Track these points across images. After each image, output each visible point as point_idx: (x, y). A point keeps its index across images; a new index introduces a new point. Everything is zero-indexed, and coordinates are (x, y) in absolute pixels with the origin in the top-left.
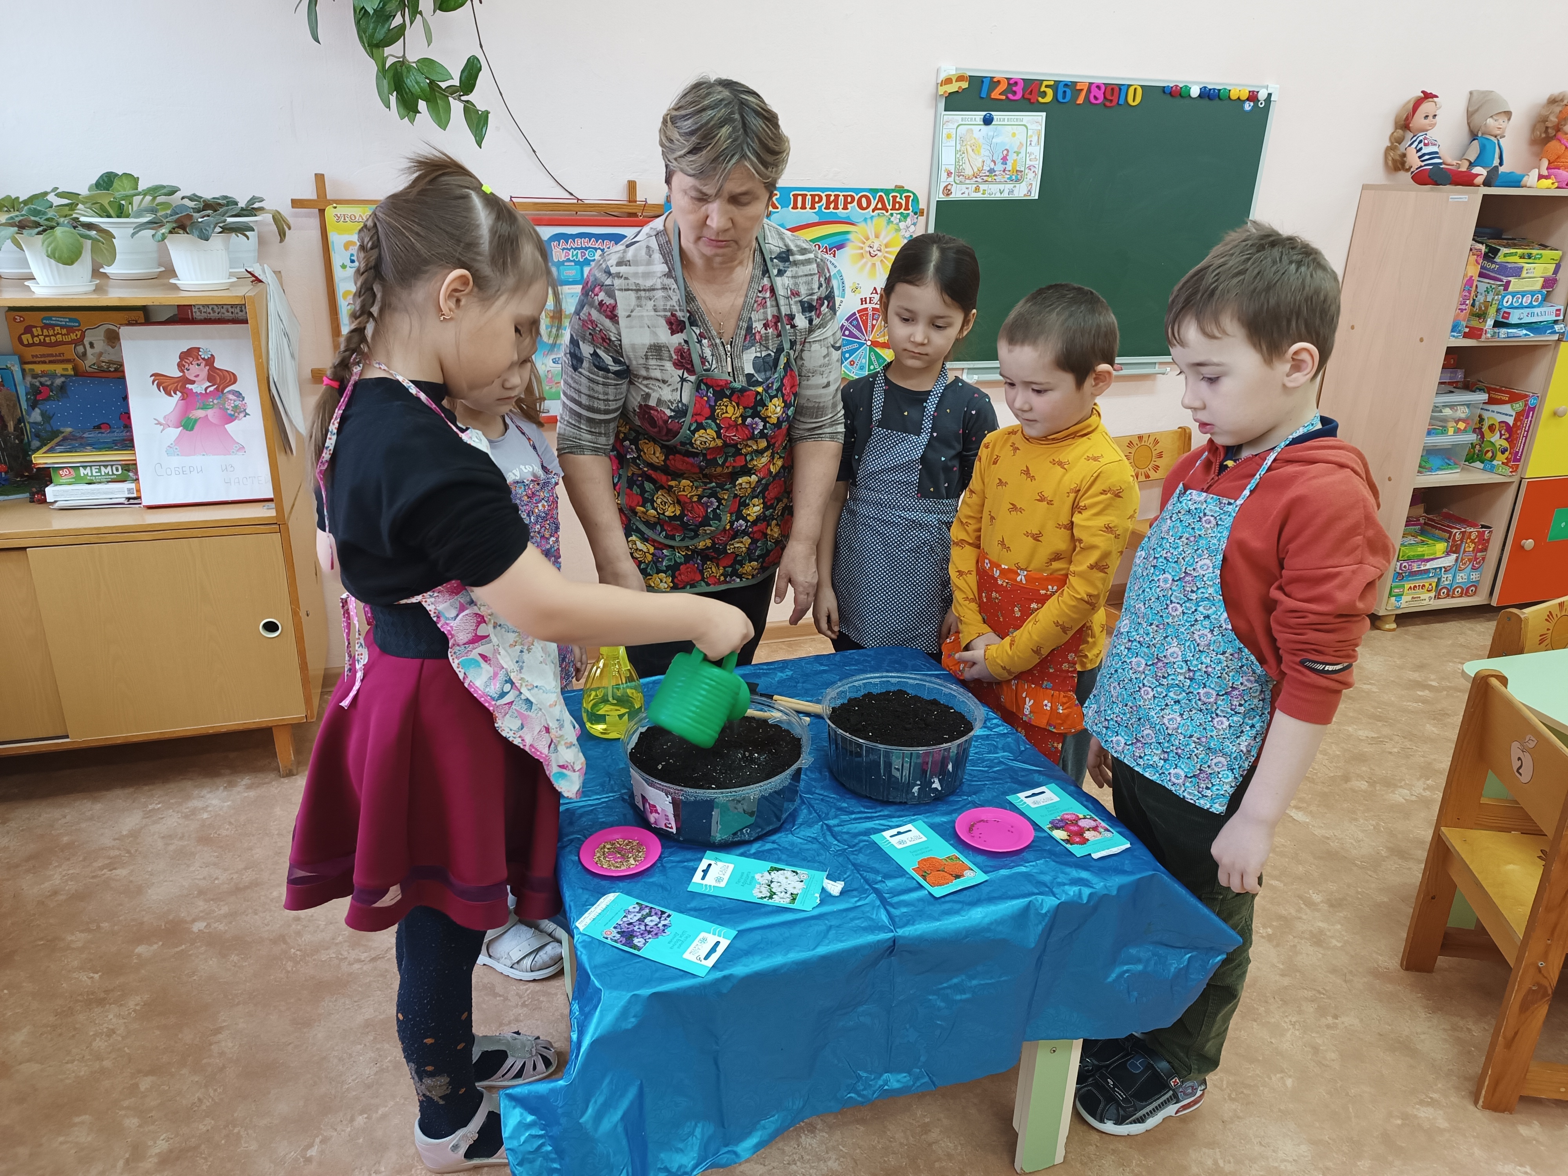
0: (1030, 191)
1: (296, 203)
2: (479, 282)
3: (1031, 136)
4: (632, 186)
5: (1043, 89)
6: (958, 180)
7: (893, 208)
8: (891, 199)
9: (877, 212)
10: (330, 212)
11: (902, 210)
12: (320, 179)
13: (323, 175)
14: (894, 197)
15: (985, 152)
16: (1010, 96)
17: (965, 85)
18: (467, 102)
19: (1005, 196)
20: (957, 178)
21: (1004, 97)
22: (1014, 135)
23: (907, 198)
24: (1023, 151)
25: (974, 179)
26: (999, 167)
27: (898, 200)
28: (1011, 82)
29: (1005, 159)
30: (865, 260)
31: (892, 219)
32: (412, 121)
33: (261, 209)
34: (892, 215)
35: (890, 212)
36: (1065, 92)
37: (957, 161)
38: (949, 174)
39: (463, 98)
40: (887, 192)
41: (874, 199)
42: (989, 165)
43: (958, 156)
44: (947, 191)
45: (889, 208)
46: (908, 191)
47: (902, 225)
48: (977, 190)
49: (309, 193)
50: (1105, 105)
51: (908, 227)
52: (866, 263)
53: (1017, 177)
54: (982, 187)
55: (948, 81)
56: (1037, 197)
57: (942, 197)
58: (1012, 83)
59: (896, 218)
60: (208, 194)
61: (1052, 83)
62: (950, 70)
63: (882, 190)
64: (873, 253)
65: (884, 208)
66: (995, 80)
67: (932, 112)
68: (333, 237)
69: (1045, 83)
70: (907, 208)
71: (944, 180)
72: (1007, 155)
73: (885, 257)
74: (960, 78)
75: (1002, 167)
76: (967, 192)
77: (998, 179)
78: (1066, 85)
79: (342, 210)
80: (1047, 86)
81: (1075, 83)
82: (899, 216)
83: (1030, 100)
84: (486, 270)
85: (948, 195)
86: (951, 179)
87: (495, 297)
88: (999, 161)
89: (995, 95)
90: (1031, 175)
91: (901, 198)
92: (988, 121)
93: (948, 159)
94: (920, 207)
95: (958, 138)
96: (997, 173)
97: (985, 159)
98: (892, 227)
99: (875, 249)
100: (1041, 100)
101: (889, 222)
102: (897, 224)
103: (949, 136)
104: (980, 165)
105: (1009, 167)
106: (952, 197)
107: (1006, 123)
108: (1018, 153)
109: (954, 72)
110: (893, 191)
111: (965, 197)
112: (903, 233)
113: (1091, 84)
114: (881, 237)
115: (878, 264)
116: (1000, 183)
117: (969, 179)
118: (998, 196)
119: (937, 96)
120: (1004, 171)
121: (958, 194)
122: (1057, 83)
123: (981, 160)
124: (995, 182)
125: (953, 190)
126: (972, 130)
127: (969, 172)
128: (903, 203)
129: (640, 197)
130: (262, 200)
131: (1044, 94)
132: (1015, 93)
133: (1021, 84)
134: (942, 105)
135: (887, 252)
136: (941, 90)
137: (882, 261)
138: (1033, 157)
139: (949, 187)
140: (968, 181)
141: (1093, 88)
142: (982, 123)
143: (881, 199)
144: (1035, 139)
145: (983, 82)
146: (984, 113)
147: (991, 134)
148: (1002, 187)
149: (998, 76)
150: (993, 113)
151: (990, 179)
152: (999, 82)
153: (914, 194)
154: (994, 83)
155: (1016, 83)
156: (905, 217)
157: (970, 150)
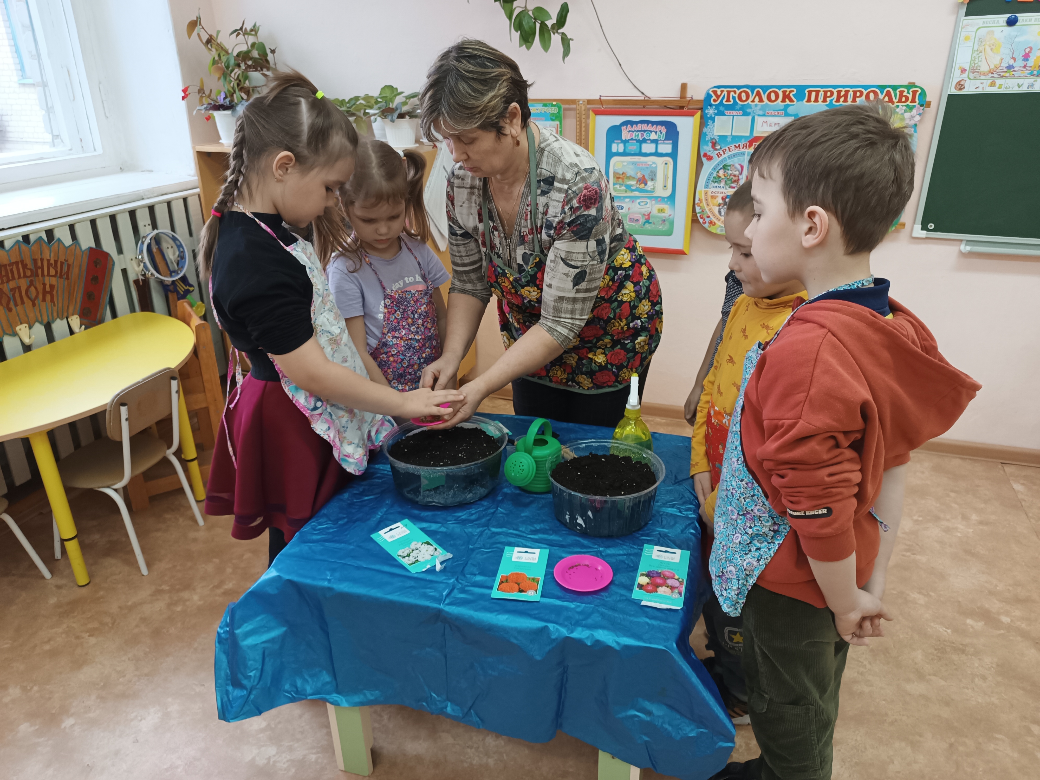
2: (300, 159)
4: (684, 87)
6: (972, 76)
7: (900, 101)
8: (898, 93)
11: (908, 103)
14: (901, 92)
15: (1005, 51)
18: (562, 33)
19: (1024, 89)
20: (971, 74)
23: (914, 93)
25: (990, 75)
26: (1019, 63)
27: (905, 94)
29: (1026, 57)
32: (529, 48)
34: (898, 106)
35: (896, 104)
37: (973, 60)
38: (963, 71)
39: (559, 31)
40: (895, 88)
41: (882, 93)
42: (1008, 61)
43: (974, 55)
44: (960, 86)
45: (895, 101)
46: (916, 87)
47: (907, 115)
51: (912, 117)
54: (998, 82)
57: (954, 91)
59: (901, 108)
63: (890, 86)
65: (891, 101)
67: (953, 18)
70: (913, 101)
71: (957, 76)
72: (1030, 52)
75: (1022, 64)
76: (981, 86)
77: (1017, 74)
82: (904, 108)
84: (305, 152)
85: (960, 89)
86: (965, 76)
87: (310, 169)
88: (1020, 58)
91: (908, 93)
92: (1011, 23)
93: (964, 58)
94: (929, 100)
95: (977, 39)
96: (1015, 69)
97: (1004, 56)
102: (902, 114)
103: (967, 38)
104: (998, 62)
105: (1031, 62)
106: (965, 91)
107: (1033, 22)
110: (903, 86)
111: (980, 91)
112: (907, 121)
116: (1019, 77)
117: (984, 74)
118: (1016, 90)
119: (959, 4)
120: (1025, 67)
121: (970, 88)
123: (999, 58)
124: (1014, 77)
125: (966, 85)
126: (993, 32)
127: (984, 68)
128: (910, 96)
129: (689, 95)
134: (963, 11)
140: (982, 77)
142: (1005, 24)
143: (888, 94)
146: (1009, 15)
147: (1014, 34)
148: (1020, 81)
150: (1017, 15)
151: (1007, 75)
153: (922, 89)
156: (911, 109)
157: (988, 49)
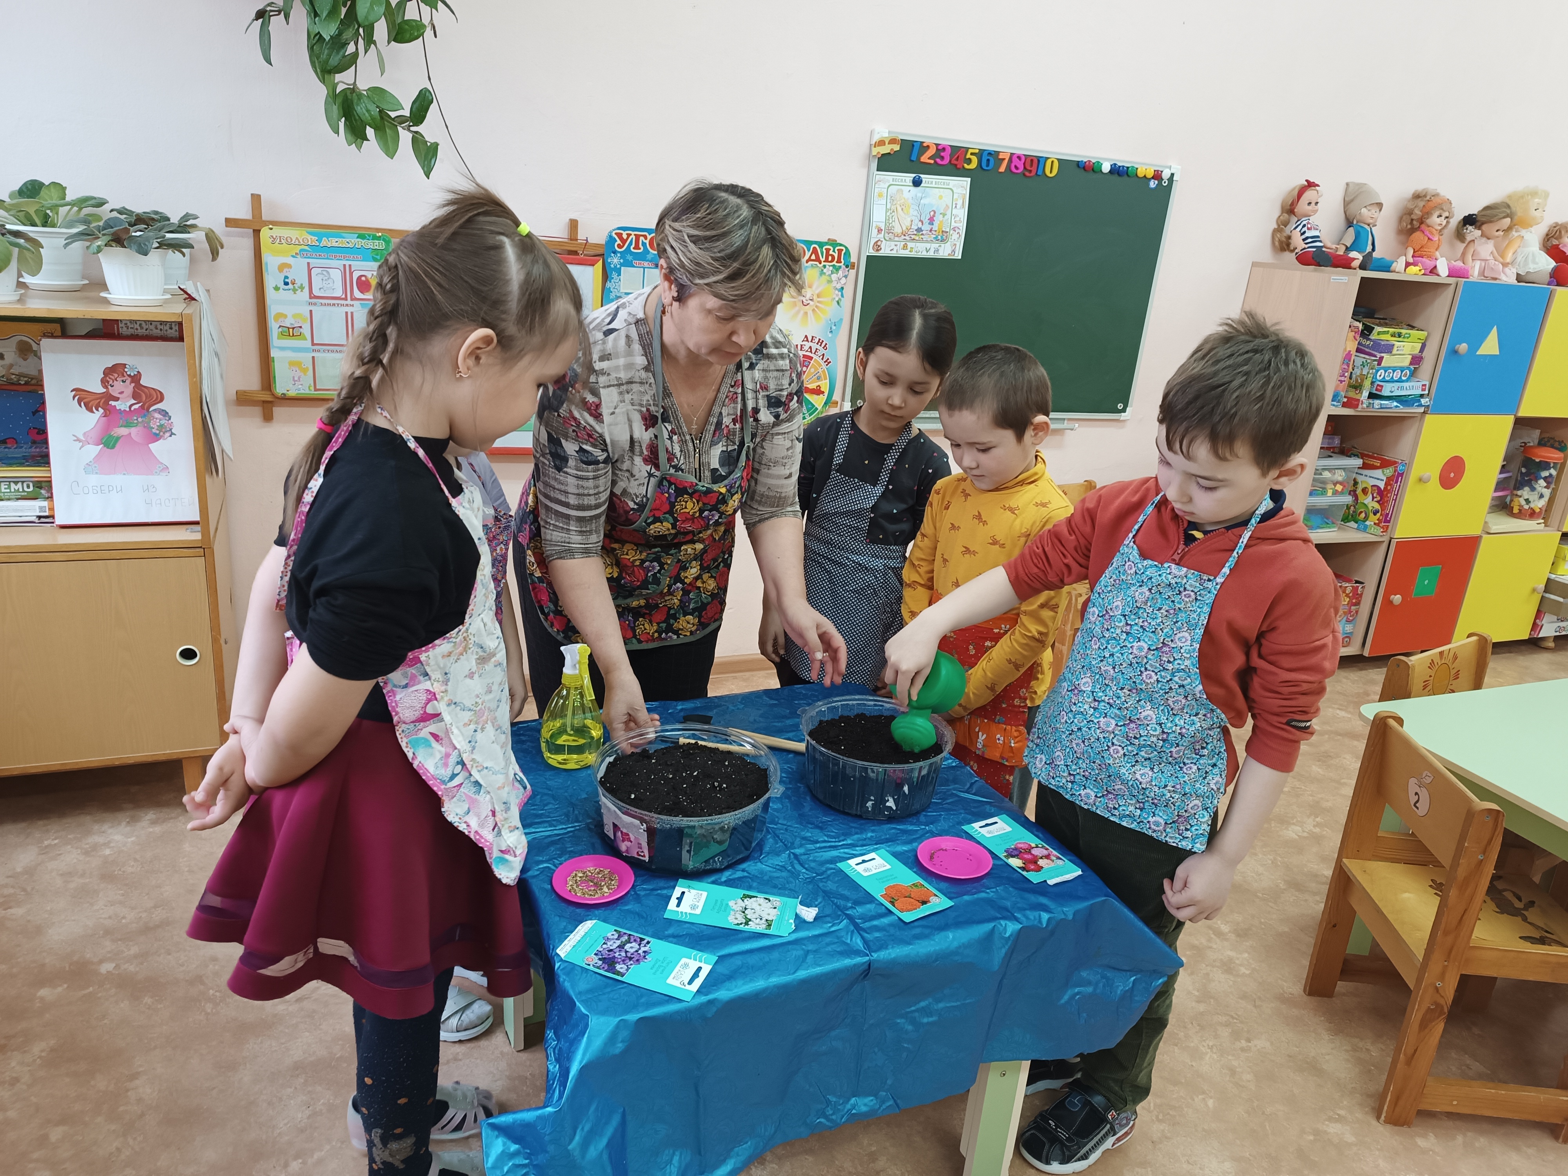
0: (954, 251)
1: (230, 222)
2: (504, 342)
3: (957, 200)
4: (573, 225)
5: (968, 156)
6: (887, 237)
7: (826, 260)
8: (825, 251)
9: (810, 263)
10: (265, 233)
11: (834, 263)
12: (256, 199)
13: (259, 196)
14: (828, 250)
15: (913, 212)
16: (938, 160)
17: (897, 148)
18: (416, 132)
19: (931, 254)
20: (886, 235)
21: (932, 162)
22: (941, 197)
23: (840, 251)
24: (949, 213)
25: (903, 237)
26: (926, 227)
27: (831, 252)
28: (940, 147)
29: (931, 220)
30: (797, 308)
31: (825, 270)
32: (359, 148)
33: (194, 226)
34: (825, 266)
35: (823, 263)
36: (988, 160)
37: (887, 220)
38: (880, 231)
39: (412, 129)
40: (821, 245)
41: (809, 250)
42: (916, 224)
43: (888, 214)
44: (877, 247)
45: (823, 260)
46: (841, 245)
47: (834, 277)
48: (905, 247)
49: (243, 212)
50: (1024, 175)
51: (840, 279)
52: (798, 312)
53: (943, 237)
54: (910, 245)
55: (881, 143)
56: (960, 257)
57: (873, 253)
58: (941, 149)
59: (828, 270)
60: (139, 207)
61: (977, 151)
62: (883, 132)
63: (816, 243)
64: (805, 302)
65: (818, 260)
66: (925, 145)
67: (865, 171)
68: (266, 257)
69: (970, 151)
70: (839, 261)
71: (874, 236)
72: (934, 216)
73: (817, 306)
74: (893, 141)
75: (929, 227)
76: (895, 248)
77: (925, 238)
78: (990, 154)
79: (278, 231)
80: (972, 154)
81: (998, 153)
82: (831, 268)
83: (956, 165)
84: (511, 329)
85: (878, 250)
86: (881, 236)
87: (519, 356)
88: (926, 221)
89: (924, 158)
90: (955, 236)
91: (834, 251)
92: (917, 183)
93: (879, 216)
94: (852, 260)
95: (889, 197)
96: (924, 232)
97: (913, 218)
98: (824, 278)
99: (808, 298)
100: (966, 166)
101: (822, 273)
102: (830, 275)
103: (880, 195)
104: (908, 224)
105: (935, 227)
106: (882, 253)
107: (933, 185)
108: (944, 215)
109: (887, 135)
110: (826, 244)
111: (894, 254)
112: (834, 284)
113: (1012, 154)
114: (814, 287)
115: (810, 313)
116: (927, 242)
117: (897, 236)
118: (924, 254)
119: (870, 156)
120: (931, 231)
121: (889, 249)
122: (982, 151)
123: (909, 219)
124: (922, 241)
125: (883, 246)
126: (902, 191)
127: (898, 230)
128: (836, 256)
129: (581, 236)
130: (196, 218)
131: (969, 161)
132: (942, 158)
133: (949, 150)
134: (874, 165)
135: (818, 302)
136: (875, 151)
137: (813, 310)
138: (957, 219)
139: (879, 243)
140: (897, 239)
141: (1015, 159)
142: (911, 184)
143: (815, 251)
144: (960, 203)
145: (913, 146)
146: (914, 175)
147: (919, 195)
148: (928, 245)
149: (927, 141)
150: (922, 176)
151: (917, 238)
152: (928, 147)
153: (846, 248)
154: (923, 148)
155: (944, 149)
156: (838, 269)
157: (899, 209)
